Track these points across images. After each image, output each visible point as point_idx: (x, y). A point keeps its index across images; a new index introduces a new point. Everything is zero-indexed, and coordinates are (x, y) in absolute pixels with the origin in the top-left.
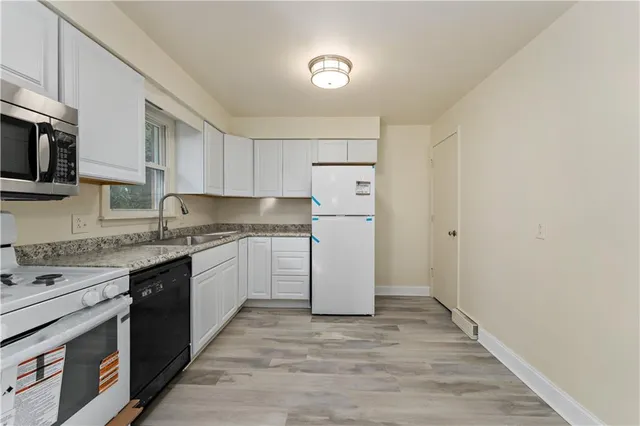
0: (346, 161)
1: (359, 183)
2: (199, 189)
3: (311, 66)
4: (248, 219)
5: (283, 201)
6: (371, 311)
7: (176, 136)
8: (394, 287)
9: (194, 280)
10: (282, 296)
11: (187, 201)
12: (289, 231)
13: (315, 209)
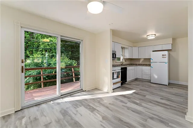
0: (162, 50)
1: (163, 55)
2: (128, 57)
3: (147, 36)
4: (138, 63)
5: (145, 59)
6: (167, 84)
7: (124, 49)
8: (179, 82)
9: (127, 71)
10: (144, 78)
11: (126, 60)
12: (147, 65)
13: (151, 61)
